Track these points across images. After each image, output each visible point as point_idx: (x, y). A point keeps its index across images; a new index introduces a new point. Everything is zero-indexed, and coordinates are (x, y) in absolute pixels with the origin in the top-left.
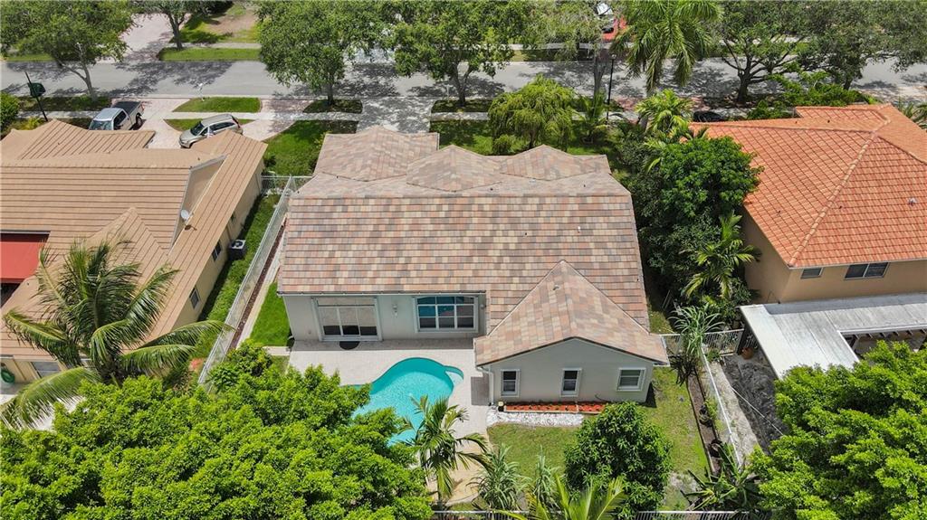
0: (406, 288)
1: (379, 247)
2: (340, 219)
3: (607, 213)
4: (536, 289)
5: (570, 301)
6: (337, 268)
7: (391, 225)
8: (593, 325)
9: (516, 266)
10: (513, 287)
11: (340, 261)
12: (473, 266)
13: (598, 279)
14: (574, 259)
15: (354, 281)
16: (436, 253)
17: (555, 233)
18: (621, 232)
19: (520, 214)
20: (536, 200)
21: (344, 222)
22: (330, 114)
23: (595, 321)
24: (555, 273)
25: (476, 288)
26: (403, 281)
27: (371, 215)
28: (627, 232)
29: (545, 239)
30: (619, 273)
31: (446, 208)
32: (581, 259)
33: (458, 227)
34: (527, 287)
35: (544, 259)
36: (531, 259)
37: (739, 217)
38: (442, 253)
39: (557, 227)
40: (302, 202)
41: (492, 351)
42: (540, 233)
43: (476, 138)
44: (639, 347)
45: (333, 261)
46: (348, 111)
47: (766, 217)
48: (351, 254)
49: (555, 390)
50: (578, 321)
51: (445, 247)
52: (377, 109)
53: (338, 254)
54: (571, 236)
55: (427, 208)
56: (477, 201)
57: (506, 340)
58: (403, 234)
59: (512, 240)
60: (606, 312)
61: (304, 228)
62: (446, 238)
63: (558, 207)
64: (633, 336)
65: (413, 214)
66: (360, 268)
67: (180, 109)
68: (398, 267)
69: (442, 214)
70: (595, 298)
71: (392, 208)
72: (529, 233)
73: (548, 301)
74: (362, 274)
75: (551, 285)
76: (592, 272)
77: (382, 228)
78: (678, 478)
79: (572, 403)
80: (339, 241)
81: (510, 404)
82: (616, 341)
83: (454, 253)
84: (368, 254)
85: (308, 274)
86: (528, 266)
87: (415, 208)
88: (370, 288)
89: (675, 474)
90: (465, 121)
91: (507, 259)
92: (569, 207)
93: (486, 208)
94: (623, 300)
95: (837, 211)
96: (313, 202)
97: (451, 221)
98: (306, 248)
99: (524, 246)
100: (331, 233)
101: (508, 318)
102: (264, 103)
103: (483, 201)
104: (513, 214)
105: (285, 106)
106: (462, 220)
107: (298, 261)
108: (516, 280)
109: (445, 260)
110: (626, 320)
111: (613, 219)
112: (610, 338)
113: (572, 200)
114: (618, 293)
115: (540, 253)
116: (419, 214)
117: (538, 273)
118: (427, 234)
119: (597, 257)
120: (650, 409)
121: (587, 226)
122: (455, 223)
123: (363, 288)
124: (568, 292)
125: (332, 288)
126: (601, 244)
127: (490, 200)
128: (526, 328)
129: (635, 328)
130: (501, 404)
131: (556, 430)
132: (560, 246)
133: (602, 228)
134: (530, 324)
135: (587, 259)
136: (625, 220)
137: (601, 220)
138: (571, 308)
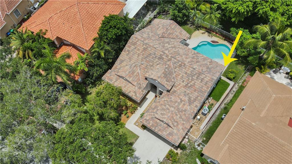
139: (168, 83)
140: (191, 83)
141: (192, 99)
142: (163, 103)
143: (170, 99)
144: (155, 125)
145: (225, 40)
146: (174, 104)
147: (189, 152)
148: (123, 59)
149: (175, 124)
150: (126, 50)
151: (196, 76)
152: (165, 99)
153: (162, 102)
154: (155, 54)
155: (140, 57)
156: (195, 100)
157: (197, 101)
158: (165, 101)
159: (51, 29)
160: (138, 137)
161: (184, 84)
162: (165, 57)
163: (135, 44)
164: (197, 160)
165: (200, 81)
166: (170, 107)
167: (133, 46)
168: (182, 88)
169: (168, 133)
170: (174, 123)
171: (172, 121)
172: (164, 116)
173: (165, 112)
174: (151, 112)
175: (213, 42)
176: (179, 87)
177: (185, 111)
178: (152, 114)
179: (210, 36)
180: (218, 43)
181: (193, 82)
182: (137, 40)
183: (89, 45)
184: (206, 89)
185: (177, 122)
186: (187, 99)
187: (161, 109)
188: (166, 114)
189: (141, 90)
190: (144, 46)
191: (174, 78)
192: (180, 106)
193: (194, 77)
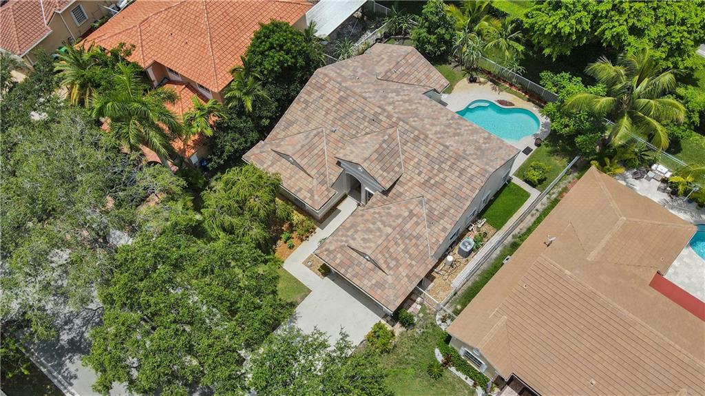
139: (385, 174)
140: (437, 179)
141: (436, 213)
142: (370, 218)
143: (387, 211)
144: (348, 262)
145: (529, 100)
146: (394, 221)
147: (419, 332)
148: (293, 119)
149: (392, 264)
150: (302, 100)
151: (449, 163)
152: (377, 211)
153: (367, 216)
154: (363, 111)
155: (330, 117)
156: (443, 215)
157: (446, 219)
158: (375, 213)
159: (144, 43)
160: (310, 291)
161: (421, 179)
162: (384, 119)
163: (321, 88)
164: (437, 351)
165: (457, 173)
166: (385, 226)
167: (316, 93)
168: (417, 188)
169: (374, 282)
170: (389, 260)
171: (385, 257)
172: (368, 245)
173: (371, 237)
174: (342, 235)
175: (501, 102)
176: (410, 184)
177: (418, 237)
178: (344, 239)
179: (496, 90)
180: (513, 107)
181: (441, 175)
182: (327, 79)
183: (220, 82)
184: (468, 192)
185: (397, 260)
186: (424, 211)
187: (365, 229)
188: (373, 240)
189: (324, 188)
190: (342, 93)
191: (399, 165)
192: (408, 226)
193: (443, 165)
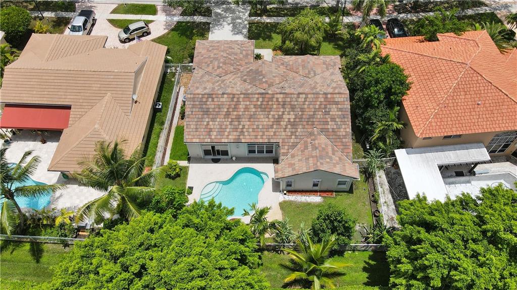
0: (243, 141)
1: (230, 120)
2: (211, 104)
3: (337, 103)
4: (302, 142)
5: (317, 150)
6: (211, 130)
7: (236, 108)
8: (328, 162)
9: (293, 130)
10: (292, 141)
11: (212, 127)
12: (274, 130)
13: (331, 137)
14: (321, 127)
15: (219, 137)
16: (256, 123)
17: (312, 113)
18: (343, 113)
19: (296, 103)
20: (304, 96)
21: (213, 106)
22: (195, 17)
23: (328, 160)
24: (311, 134)
25: (275, 141)
26: (241, 137)
27: (225, 103)
28: (346, 113)
29: (308, 117)
30: (341, 134)
31: (261, 99)
32: (323, 127)
33: (267, 110)
34: (298, 140)
35: (306, 126)
36: (301, 126)
37: (399, 108)
38: (259, 123)
39: (313, 110)
40: (192, 96)
41: (282, 172)
42: (305, 113)
43: (274, 35)
44: (347, 172)
45: (209, 127)
46: (205, 16)
47: (411, 109)
48: (217, 123)
49: (310, 186)
50: (321, 161)
51: (261, 120)
52: (220, 14)
53: (211, 123)
54: (319, 115)
55: (252, 100)
56: (276, 96)
57: (289, 167)
58: (241, 113)
59: (292, 117)
60: (333, 154)
61: (194, 110)
62: (261, 115)
63: (314, 100)
64: (345, 166)
65: (245, 103)
66: (221, 131)
67: (114, 12)
68: (239, 130)
69: (259, 103)
70: (329, 147)
71: (235, 100)
72: (300, 113)
73: (308, 149)
74: (222, 133)
75: (309, 140)
76: (329, 134)
77: (231, 110)
78: (359, 226)
79: (316, 191)
80: (211, 116)
81: (289, 191)
82: (337, 170)
83: (265, 123)
84: (225, 123)
85: (198, 133)
86: (299, 130)
87: (247, 99)
88: (226, 141)
89: (358, 225)
90: (267, 23)
91: (289, 127)
92: (319, 100)
93: (280, 100)
94: (342, 147)
95: (443, 109)
96: (197, 96)
97: (263, 106)
98: (196, 120)
99: (297, 120)
100: (207, 112)
101: (289, 156)
102: (159, 8)
103: (278, 96)
104: (292, 103)
105: (170, 11)
106: (269, 106)
107: (192, 126)
108: (293, 137)
109: (261, 127)
110: (342, 157)
111: (340, 106)
112: (335, 169)
113: (321, 96)
114: (340, 144)
115: (305, 123)
116: (248, 103)
117: (304, 134)
118: (252, 113)
119: (331, 125)
120: (350, 194)
121: (327, 110)
122: (265, 108)
123: (223, 141)
124: (317, 145)
125: (209, 140)
126: (333, 119)
127: (282, 96)
128: (297, 162)
129: (346, 162)
130: (285, 192)
131: (309, 204)
132: (314, 120)
133: (334, 111)
134: (299, 160)
135: (326, 127)
136: (345, 106)
137: (334, 106)
138: (318, 155)
